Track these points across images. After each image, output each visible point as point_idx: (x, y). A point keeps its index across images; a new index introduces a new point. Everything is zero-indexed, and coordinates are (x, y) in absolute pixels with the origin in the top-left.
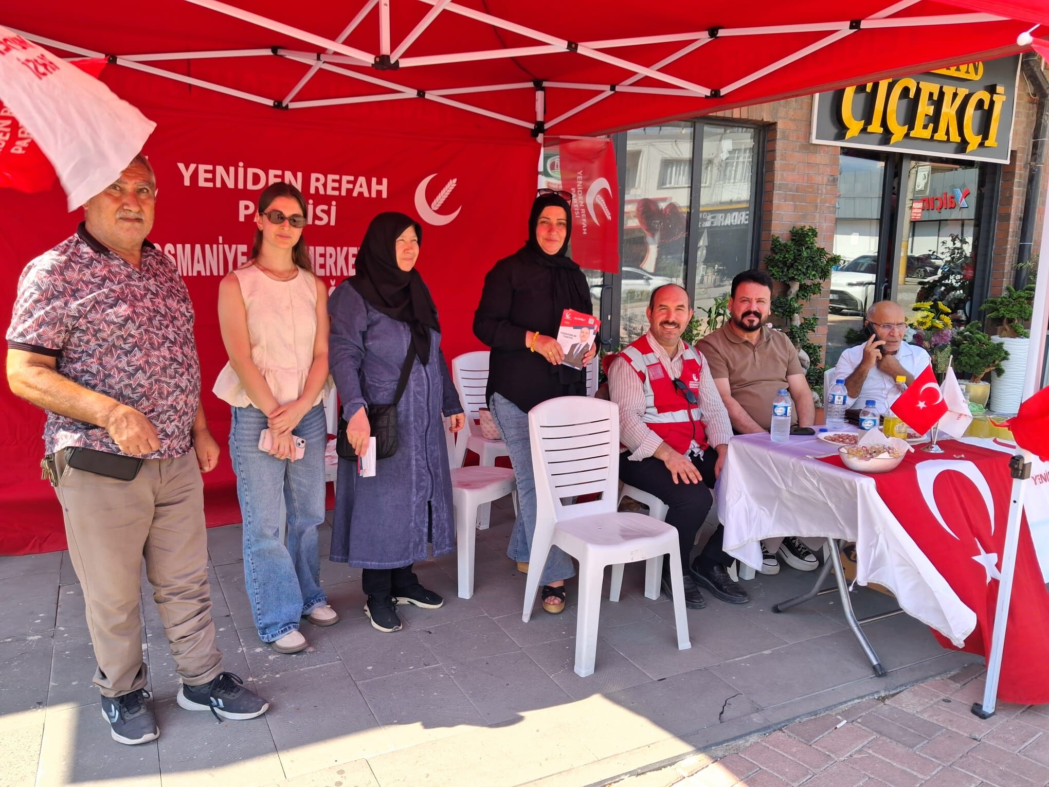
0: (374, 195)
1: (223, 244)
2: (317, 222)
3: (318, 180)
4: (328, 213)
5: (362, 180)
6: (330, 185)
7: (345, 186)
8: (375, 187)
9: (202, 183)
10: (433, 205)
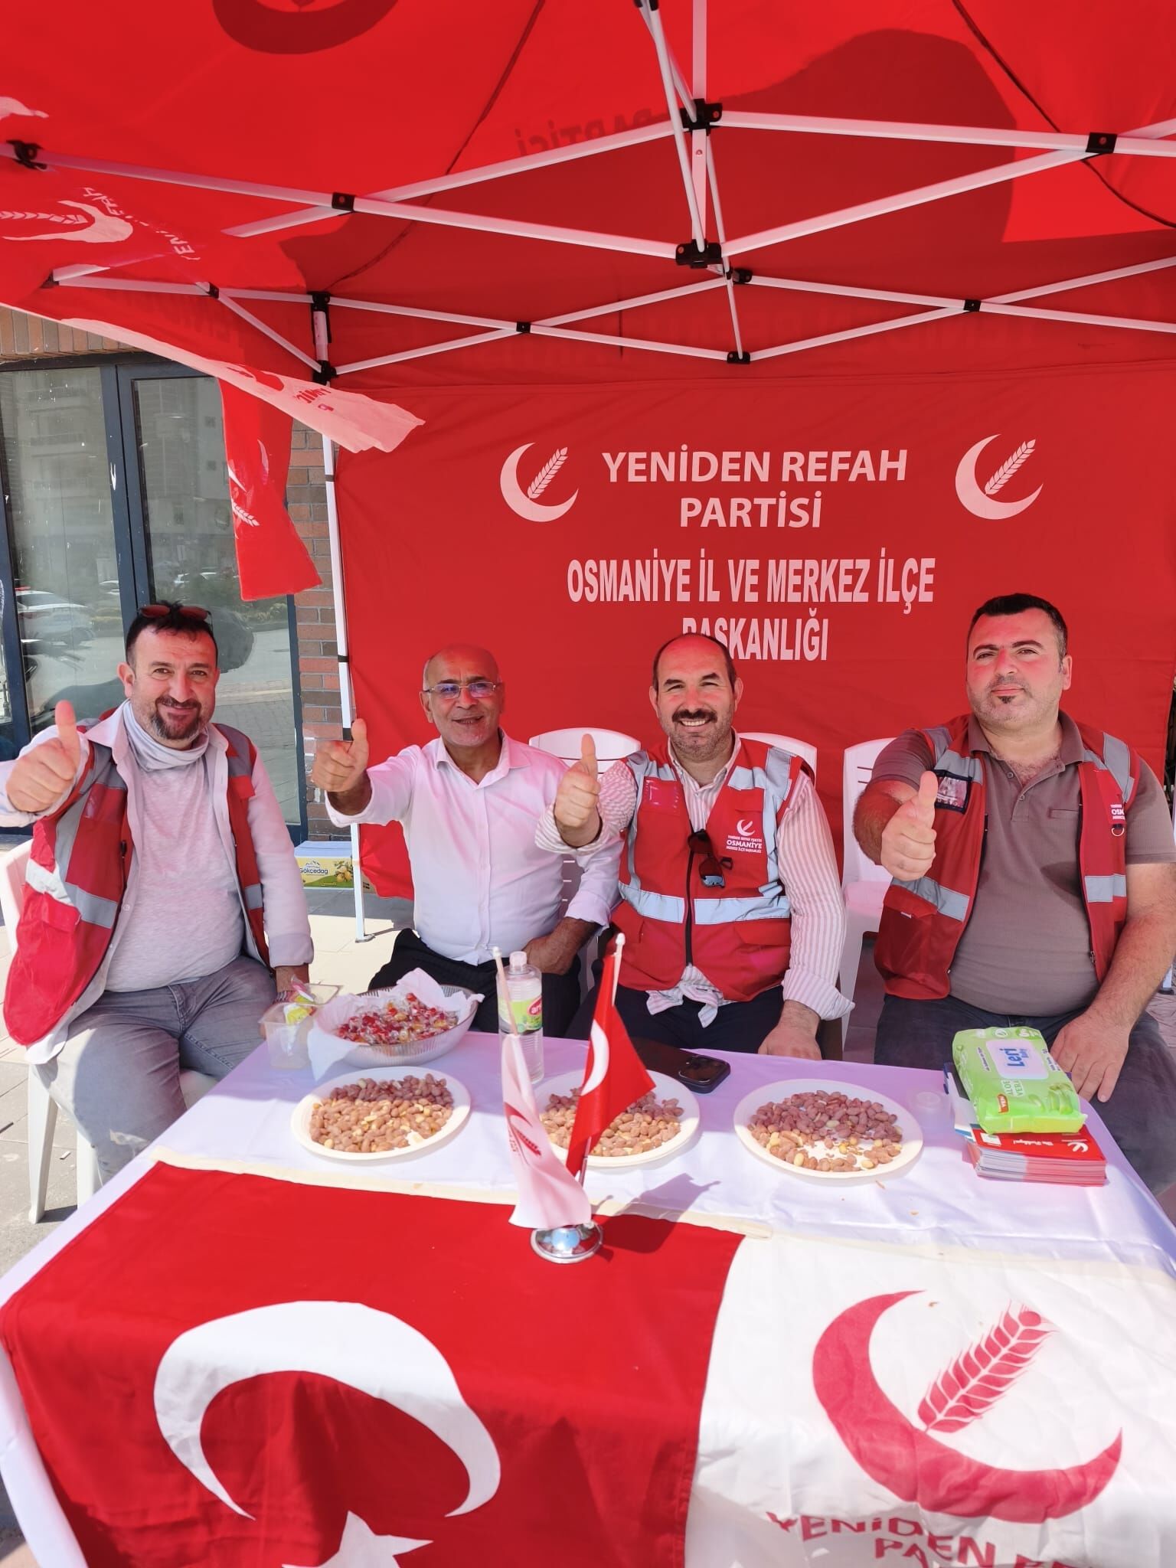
0: (883, 477)
1: (659, 558)
2: (793, 524)
3: (793, 461)
4: (809, 509)
5: (865, 455)
6: (813, 466)
7: (836, 467)
8: (885, 464)
9: (632, 478)
10: (987, 487)
